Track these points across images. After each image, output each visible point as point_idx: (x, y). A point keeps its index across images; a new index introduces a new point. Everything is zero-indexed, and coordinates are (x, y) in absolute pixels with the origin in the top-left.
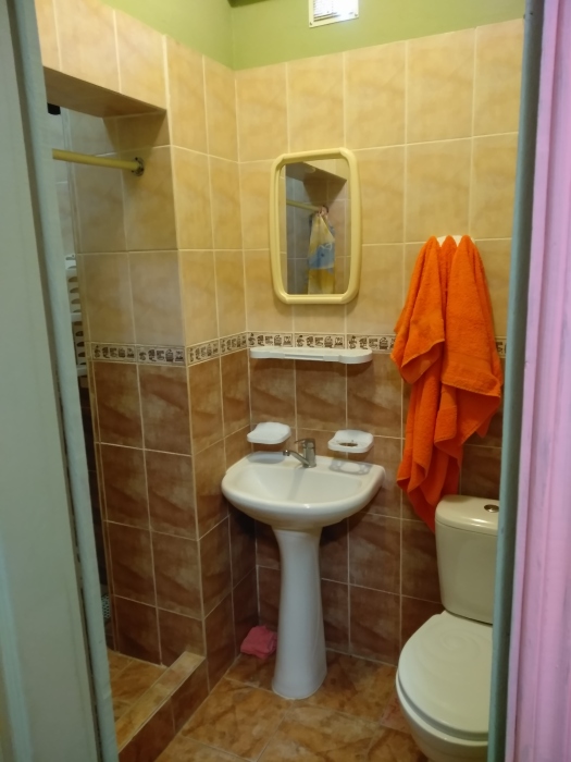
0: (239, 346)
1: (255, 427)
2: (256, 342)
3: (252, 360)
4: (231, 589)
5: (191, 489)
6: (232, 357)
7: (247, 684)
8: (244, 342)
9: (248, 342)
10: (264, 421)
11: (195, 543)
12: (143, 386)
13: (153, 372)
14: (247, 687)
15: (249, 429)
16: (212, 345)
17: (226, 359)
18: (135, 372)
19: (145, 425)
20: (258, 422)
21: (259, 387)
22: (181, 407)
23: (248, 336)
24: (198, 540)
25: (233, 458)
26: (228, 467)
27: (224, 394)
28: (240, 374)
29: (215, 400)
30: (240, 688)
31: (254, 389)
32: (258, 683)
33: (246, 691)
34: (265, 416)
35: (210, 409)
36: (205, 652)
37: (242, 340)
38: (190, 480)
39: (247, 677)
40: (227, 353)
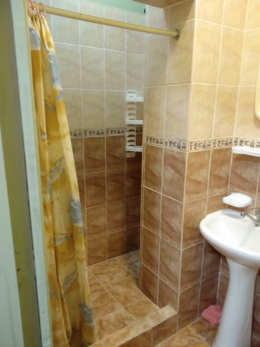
0: (226, 144)
1: (230, 194)
2: (238, 143)
3: (234, 154)
4: (200, 281)
5: (181, 221)
6: (221, 151)
7: (199, 336)
8: (231, 143)
9: (233, 143)
10: (236, 192)
11: (179, 251)
12: (165, 160)
13: (170, 153)
14: (198, 338)
15: (226, 195)
16: (207, 142)
17: (215, 151)
18: (162, 152)
19: (163, 181)
20: (233, 192)
21: (236, 171)
22: (181, 175)
23: (234, 140)
24: (181, 250)
25: (212, 209)
26: (208, 214)
27: (211, 171)
28: (224, 162)
29: (204, 175)
30: (194, 337)
31: (233, 172)
32: (206, 338)
33: (197, 340)
34: (237, 189)
35: (199, 179)
36: (178, 310)
37: (229, 141)
38: (181, 217)
39: (200, 332)
40: (217, 147)
